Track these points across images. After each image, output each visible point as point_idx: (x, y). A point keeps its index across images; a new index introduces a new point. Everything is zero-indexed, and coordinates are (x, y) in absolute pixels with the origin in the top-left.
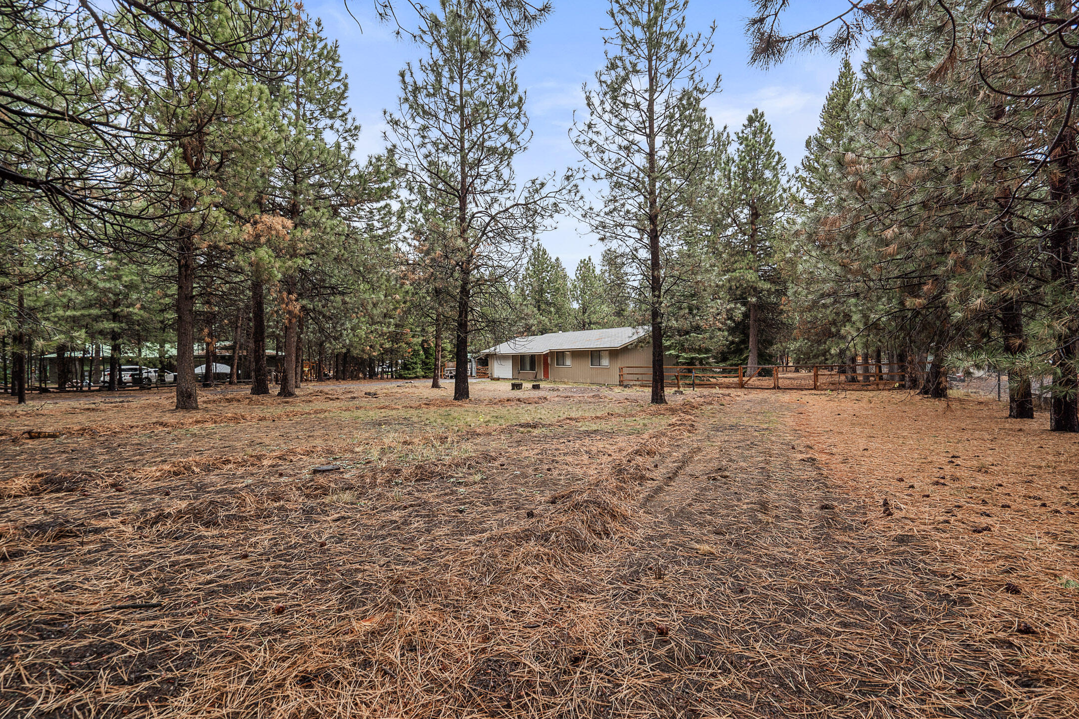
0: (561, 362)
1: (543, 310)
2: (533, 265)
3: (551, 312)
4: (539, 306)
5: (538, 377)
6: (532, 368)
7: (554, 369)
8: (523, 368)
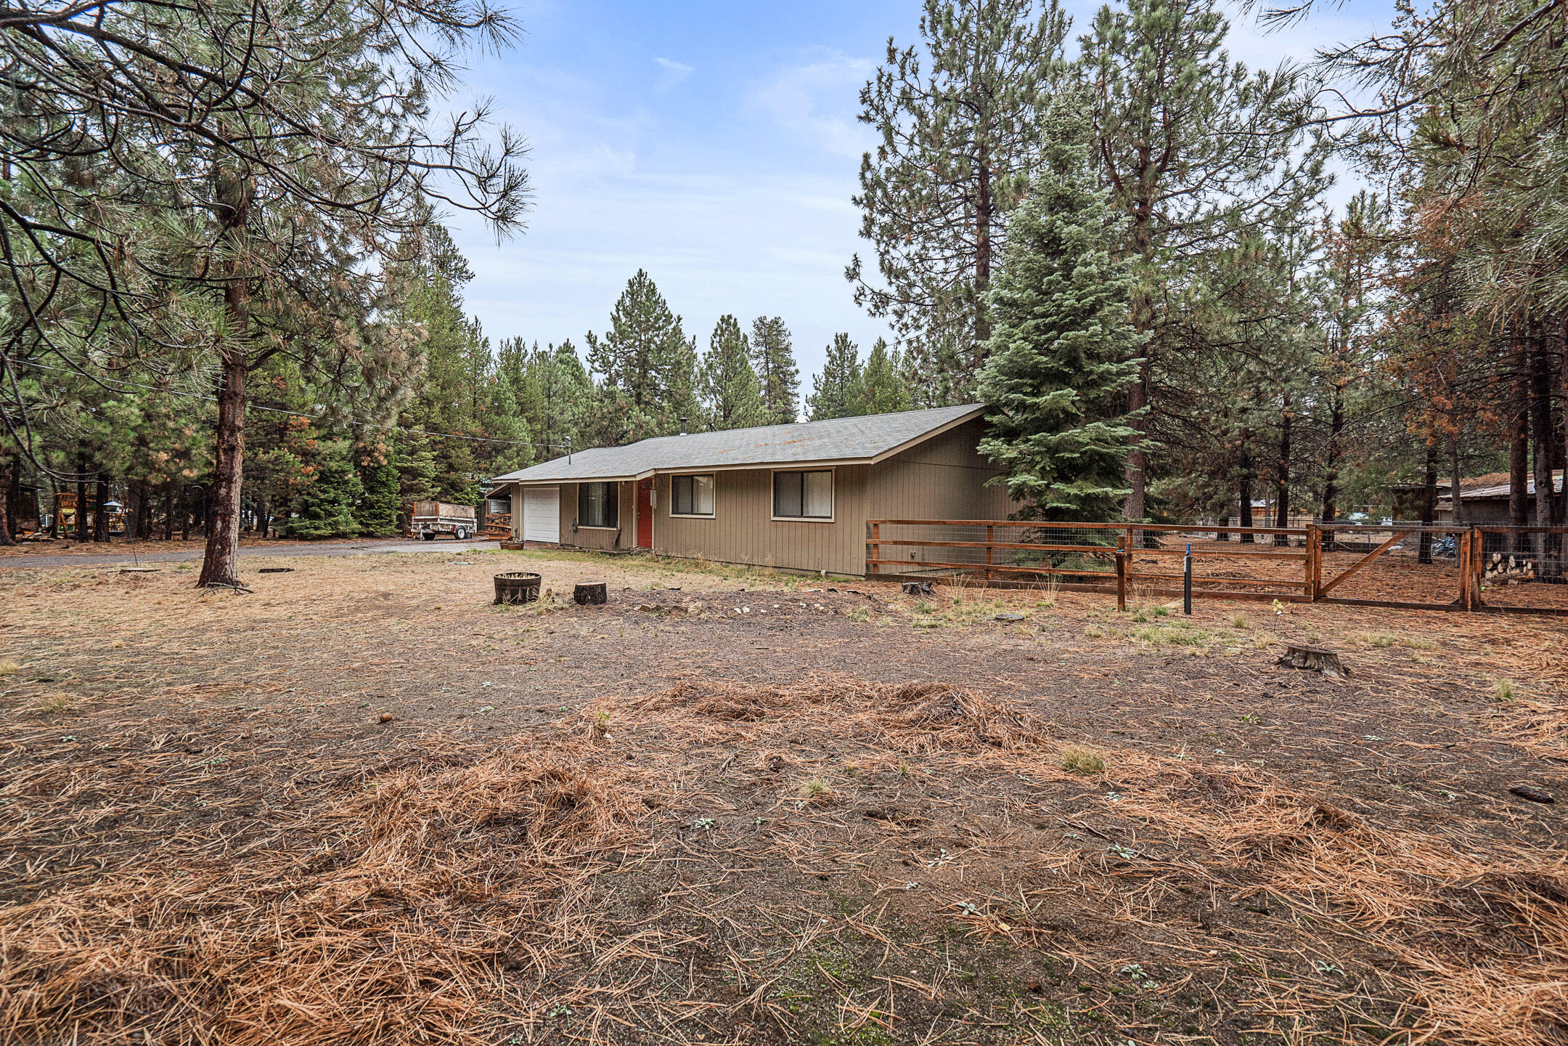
0: (684, 503)
1: (647, 403)
2: (628, 314)
3: (662, 408)
4: (639, 394)
5: (623, 545)
6: (610, 519)
7: (667, 523)
8: (585, 518)
